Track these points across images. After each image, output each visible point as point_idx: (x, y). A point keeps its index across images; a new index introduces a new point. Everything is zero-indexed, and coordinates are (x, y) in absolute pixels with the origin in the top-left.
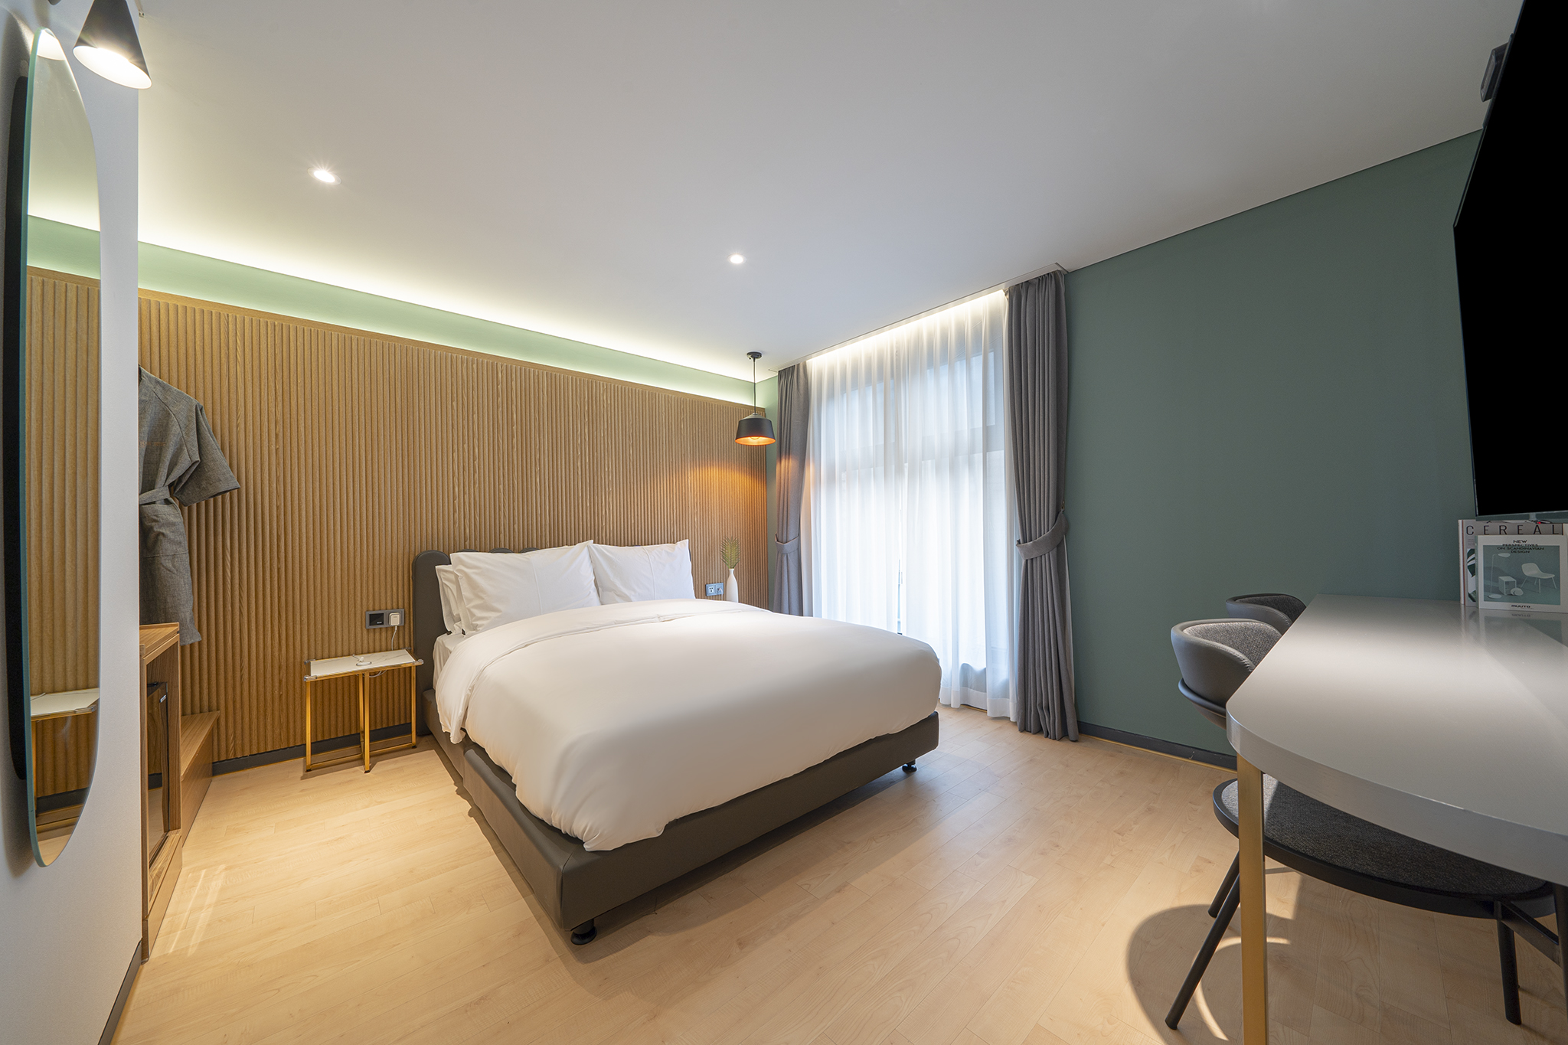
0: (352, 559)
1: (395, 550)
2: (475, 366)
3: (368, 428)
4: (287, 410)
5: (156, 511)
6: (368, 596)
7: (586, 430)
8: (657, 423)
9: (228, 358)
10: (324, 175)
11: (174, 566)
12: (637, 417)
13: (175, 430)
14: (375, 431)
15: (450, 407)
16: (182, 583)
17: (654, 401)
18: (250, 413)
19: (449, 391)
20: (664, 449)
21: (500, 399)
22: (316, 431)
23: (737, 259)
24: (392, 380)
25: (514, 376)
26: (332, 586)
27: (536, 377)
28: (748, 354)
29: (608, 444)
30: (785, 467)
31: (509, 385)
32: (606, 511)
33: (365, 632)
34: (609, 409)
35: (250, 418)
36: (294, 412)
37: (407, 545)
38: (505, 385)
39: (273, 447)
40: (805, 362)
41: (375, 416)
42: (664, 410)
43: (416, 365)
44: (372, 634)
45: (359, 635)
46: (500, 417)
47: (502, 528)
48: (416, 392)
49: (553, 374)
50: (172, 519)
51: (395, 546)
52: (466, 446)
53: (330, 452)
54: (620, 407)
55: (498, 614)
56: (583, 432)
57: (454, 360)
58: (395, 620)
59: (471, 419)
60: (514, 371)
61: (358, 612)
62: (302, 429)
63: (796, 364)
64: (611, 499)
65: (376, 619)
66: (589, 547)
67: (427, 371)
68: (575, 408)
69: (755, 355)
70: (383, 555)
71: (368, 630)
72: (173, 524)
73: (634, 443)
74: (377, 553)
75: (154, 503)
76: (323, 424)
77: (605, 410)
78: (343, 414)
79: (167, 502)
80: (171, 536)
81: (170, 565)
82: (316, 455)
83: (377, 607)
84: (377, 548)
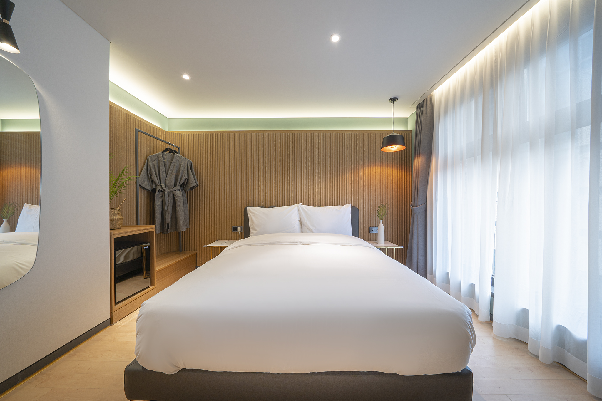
0: (229, 208)
1: (241, 206)
2: (266, 136)
3: (234, 164)
4: (213, 161)
5: (175, 193)
6: (233, 221)
7: (309, 155)
8: (344, 147)
9: (200, 147)
10: (186, 77)
11: (179, 209)
12: (333, 146)
13: (182, 169)
14: (235, 164)
15: (258, 153)
16: (181, 213)
17: (342, 137)
18: (205, 163)
19: (257, 147)
20: (347, 160)
21: (275, 147)
22: (220, 167)
23: (335, 38)
24: (240, 146)
25: (280, 137)
26: (224, 217)
27: (288, 136)
28: (390, 100)
29: (319, 160)
30: (418, 162)
31: (278, 141)
32: (317, 191)
33: (232, 232)
34: (319, 144)
35: (205, 164)
36: (215, 161)
37: (244, 204)
38: (276, 141)
39: (210, 173)
40: (431, 95)
41: (235, 159)
42: (347, 141)
43: (247, 140)
44: (234, 234)
45: (231, 234)
46: (275, 154)
47: (275, 198)
48: (247, 149)
49: (295, 133)
50: (179, 195)
51: (241, 204)
52: (263, 167)
53: (224, 173)
54: (325, 143)
55: (257, 232)
56: (308, 156)
57: (259, 135)
58: (239, 230)
59: (264, 156)
60: (280, 135)
61: (231, 226)
62: (217, 166)
63: (425, 98)
64: (320, 185)
65: (235, 229)
66: (298, 206)
67: (251, 141)
68: (304, 146)
69: (393, 100)
70: (237, 207)
71: (233, 232)
72: (179, 196)
73: (332, 158)
74: (236, 206)
75: (176, 190)
76: (222, 164)
77: (318, 145)
78: (227, 160)
79: (179, 190)
80: (179, 200)
81: (178, 208)
82: (220, 174)
83: (235, 225)
84: (236, 205)
